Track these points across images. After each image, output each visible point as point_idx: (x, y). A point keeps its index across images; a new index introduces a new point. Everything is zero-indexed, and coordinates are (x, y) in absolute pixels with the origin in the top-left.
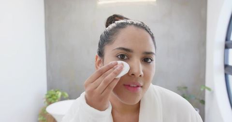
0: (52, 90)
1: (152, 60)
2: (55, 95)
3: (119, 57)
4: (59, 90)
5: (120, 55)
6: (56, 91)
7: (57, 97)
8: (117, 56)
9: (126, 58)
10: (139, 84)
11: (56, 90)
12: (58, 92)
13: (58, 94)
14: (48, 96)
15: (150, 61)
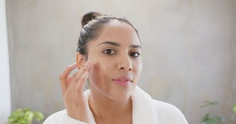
0: (19, 110)
1: (139, 54)
2: (23, 117)
3: (106, 52)
4: (29, 110)
5: (107, 50)
6: (25, 112)
7: (26, 120)
8: (103, 52)
9: (112, 52)
10: (129, 78)
11: (26, 109)
12: (27, 113)
13: (28, 115)
14: (12, 120)
15: (136, 55)
